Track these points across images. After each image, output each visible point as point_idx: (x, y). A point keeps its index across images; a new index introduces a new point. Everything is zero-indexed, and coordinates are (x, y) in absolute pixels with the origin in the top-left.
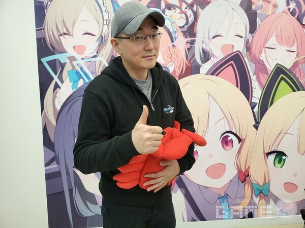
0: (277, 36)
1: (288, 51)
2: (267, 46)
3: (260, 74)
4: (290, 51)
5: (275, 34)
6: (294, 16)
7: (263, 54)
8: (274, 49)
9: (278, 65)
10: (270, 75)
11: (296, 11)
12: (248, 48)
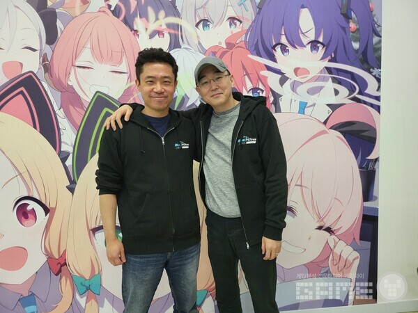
0: (92, 49)
1: (112, 72)
2: (77, 63)
3: (71, 107)
4: (116, 72)
5: (89, 46)
6: (118, 17)
7: (72, 77)
8: (89, 68)
9: (98, 94)
10: (87, 109)
11: (120, 8)
12: (47, 68)
